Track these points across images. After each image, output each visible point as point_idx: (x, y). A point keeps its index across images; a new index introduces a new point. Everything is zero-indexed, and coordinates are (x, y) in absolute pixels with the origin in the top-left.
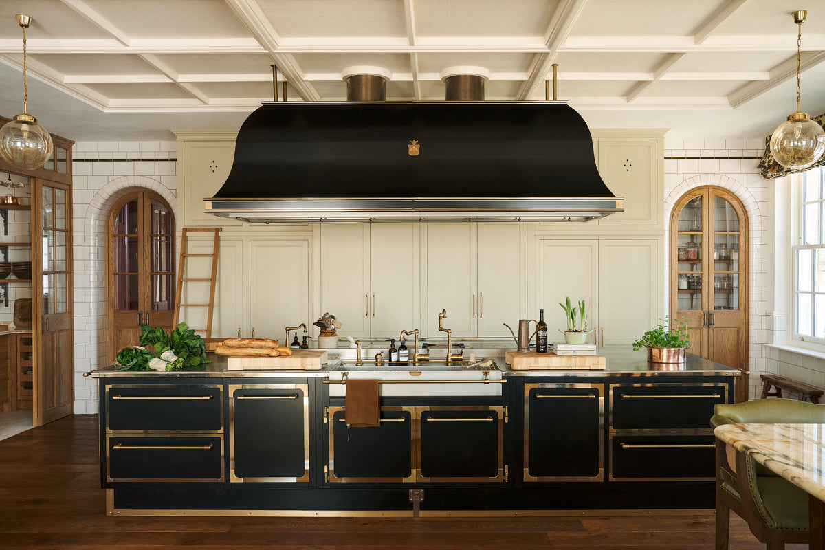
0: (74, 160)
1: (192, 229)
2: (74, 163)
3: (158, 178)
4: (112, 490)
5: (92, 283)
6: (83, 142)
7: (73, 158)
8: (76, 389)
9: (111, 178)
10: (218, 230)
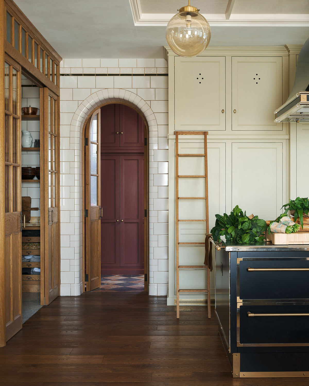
0: (63, 75)
1: (183, 133)
2: (61, 77)
3: (134, 91)
4: (239, 354)
5: (76, 181)
6: (72, 59)
7: (61, 73)
8: (62, 274)
9: (94, 91)
10: (205, 133)
